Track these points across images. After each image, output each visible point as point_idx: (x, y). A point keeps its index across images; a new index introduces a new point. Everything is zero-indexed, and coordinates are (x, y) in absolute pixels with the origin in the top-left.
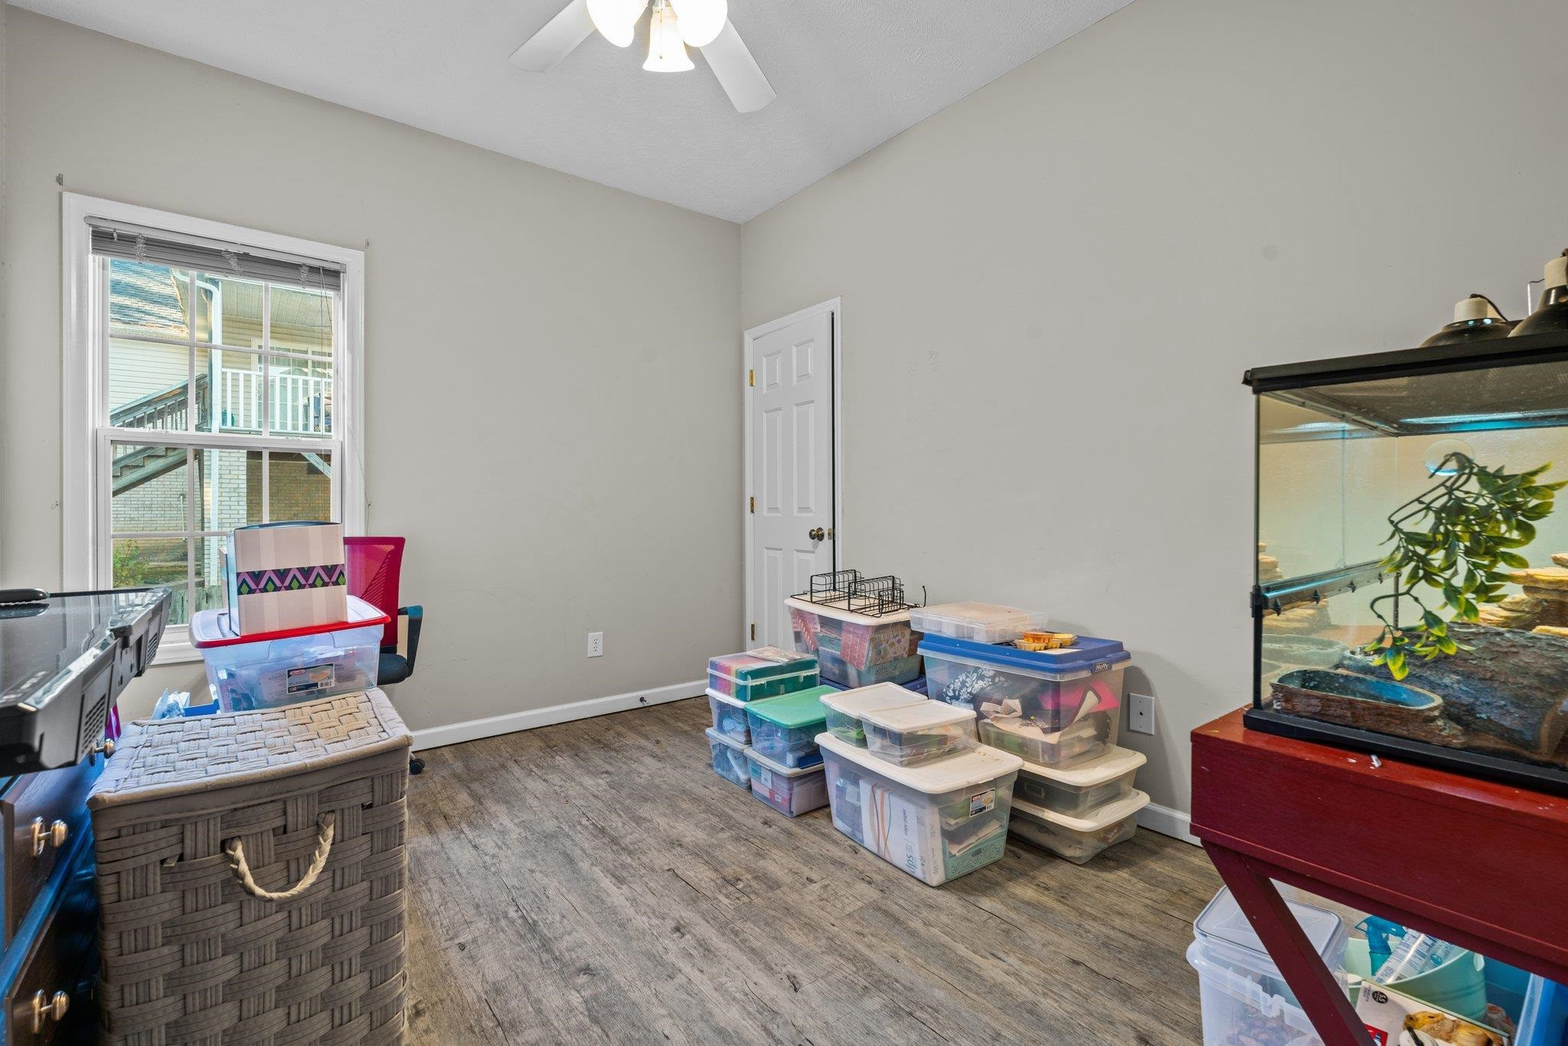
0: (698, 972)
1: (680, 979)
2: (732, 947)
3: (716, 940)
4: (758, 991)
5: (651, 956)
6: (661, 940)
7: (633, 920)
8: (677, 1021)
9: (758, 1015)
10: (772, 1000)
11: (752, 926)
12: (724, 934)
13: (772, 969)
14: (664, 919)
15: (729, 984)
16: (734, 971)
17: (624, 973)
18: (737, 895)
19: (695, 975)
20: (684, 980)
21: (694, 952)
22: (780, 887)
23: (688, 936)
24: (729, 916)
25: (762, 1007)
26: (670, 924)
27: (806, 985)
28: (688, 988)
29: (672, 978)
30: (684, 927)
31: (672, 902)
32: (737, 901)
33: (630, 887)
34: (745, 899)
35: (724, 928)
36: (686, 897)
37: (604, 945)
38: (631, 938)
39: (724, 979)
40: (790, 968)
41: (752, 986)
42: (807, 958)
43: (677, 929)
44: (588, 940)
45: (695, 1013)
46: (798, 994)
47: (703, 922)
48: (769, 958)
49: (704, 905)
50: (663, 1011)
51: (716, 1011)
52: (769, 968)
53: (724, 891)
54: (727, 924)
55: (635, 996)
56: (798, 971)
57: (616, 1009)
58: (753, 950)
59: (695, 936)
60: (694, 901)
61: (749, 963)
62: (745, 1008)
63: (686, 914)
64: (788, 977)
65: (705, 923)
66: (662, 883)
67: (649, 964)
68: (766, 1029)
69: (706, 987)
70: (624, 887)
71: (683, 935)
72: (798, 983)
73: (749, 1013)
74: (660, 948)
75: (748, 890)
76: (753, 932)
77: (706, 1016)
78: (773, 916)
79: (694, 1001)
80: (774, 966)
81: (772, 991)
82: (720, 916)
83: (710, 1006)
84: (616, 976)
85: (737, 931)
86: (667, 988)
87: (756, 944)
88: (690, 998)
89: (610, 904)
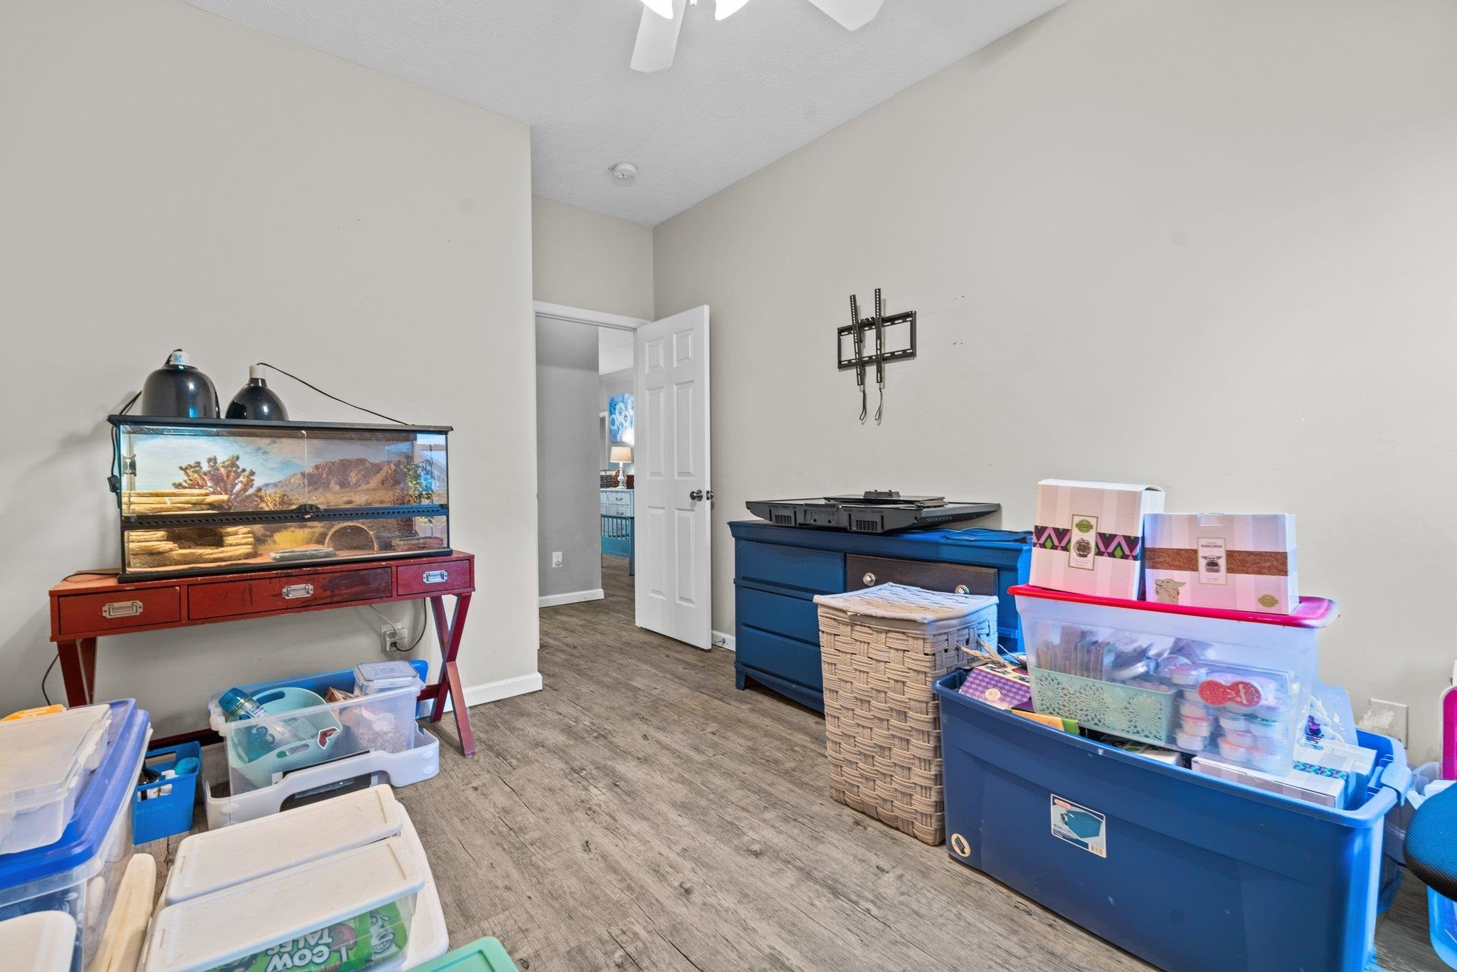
0: (663, 853)
1: (678, 848)
2: (634, 875)
3: (648, 880)
4: (617, 841)
5: (706, 865)
6: (702, 881)
7: (736, 902)
8: (675, 823)
9: (619, 827)
10: (607, 836)
11: (612, 895)
12: (642, 887)
13: (602, 856)
14: (705, 904)
15: (638, 845)
16: (633, 854)
17: (723, 852)
18: (624, 938)
19: (665, 851)
20: (674, 847)
21: (668, 869)
22: (569, 952)
23: (676, 884)
24: (635, 908)
25: (615, 831)
26: (696, 897)
27: (578, 845)
28: (670, 844)
29: (683, 849)
30: (681, 894)
31: (700, 926)
32: (624, 929)
33: (758, 949)
34: (615, 931)
35: (640, 894)
36: (686, 935)
37: (753, 875)
38: (730, 882)
39: (642, 848)
40: (586, 856)
41: (621, 844)
42: (571, 866)
43: (688, 891)
44: (771, 880)
45: (663, 828)
46: (586, 839)
47: (662, 900)
48: (602, 865)
49: (662, 922)
50: (686, 829)
51: (648, 829)
52: (604, 857)
53: (640, 944)
54: (637, 898)
55: (709, 837)
56: (580, 855)
57: (720, 830)
58: (615, 871)
59: (669, 885)
60: (675, 928)
61: (620, 860)
62: (628, 831)
63: (680, 910)
64: (590, 851)
65: (660, 899)
66: (719, 957)
67: (706, 860)
68: (615, 820)
69: (658, 845)
70: (768, 951)
71: (681, 886)
72: (584, 846)
73: (624, 828)
74: (699, 872)
75: (610, 947)
76: (612, 889)
77: (655, 826)
78: (587, 908)
79: (665, 835)
80: (600, 859)
81: (606, 842)
82: (644, 908)
83: (653, 832)
84: (729, 850)
85: (628, 890)
86: (686, 842)
87: (612, 877)
88: (668, 836)
89: (771, 922)
